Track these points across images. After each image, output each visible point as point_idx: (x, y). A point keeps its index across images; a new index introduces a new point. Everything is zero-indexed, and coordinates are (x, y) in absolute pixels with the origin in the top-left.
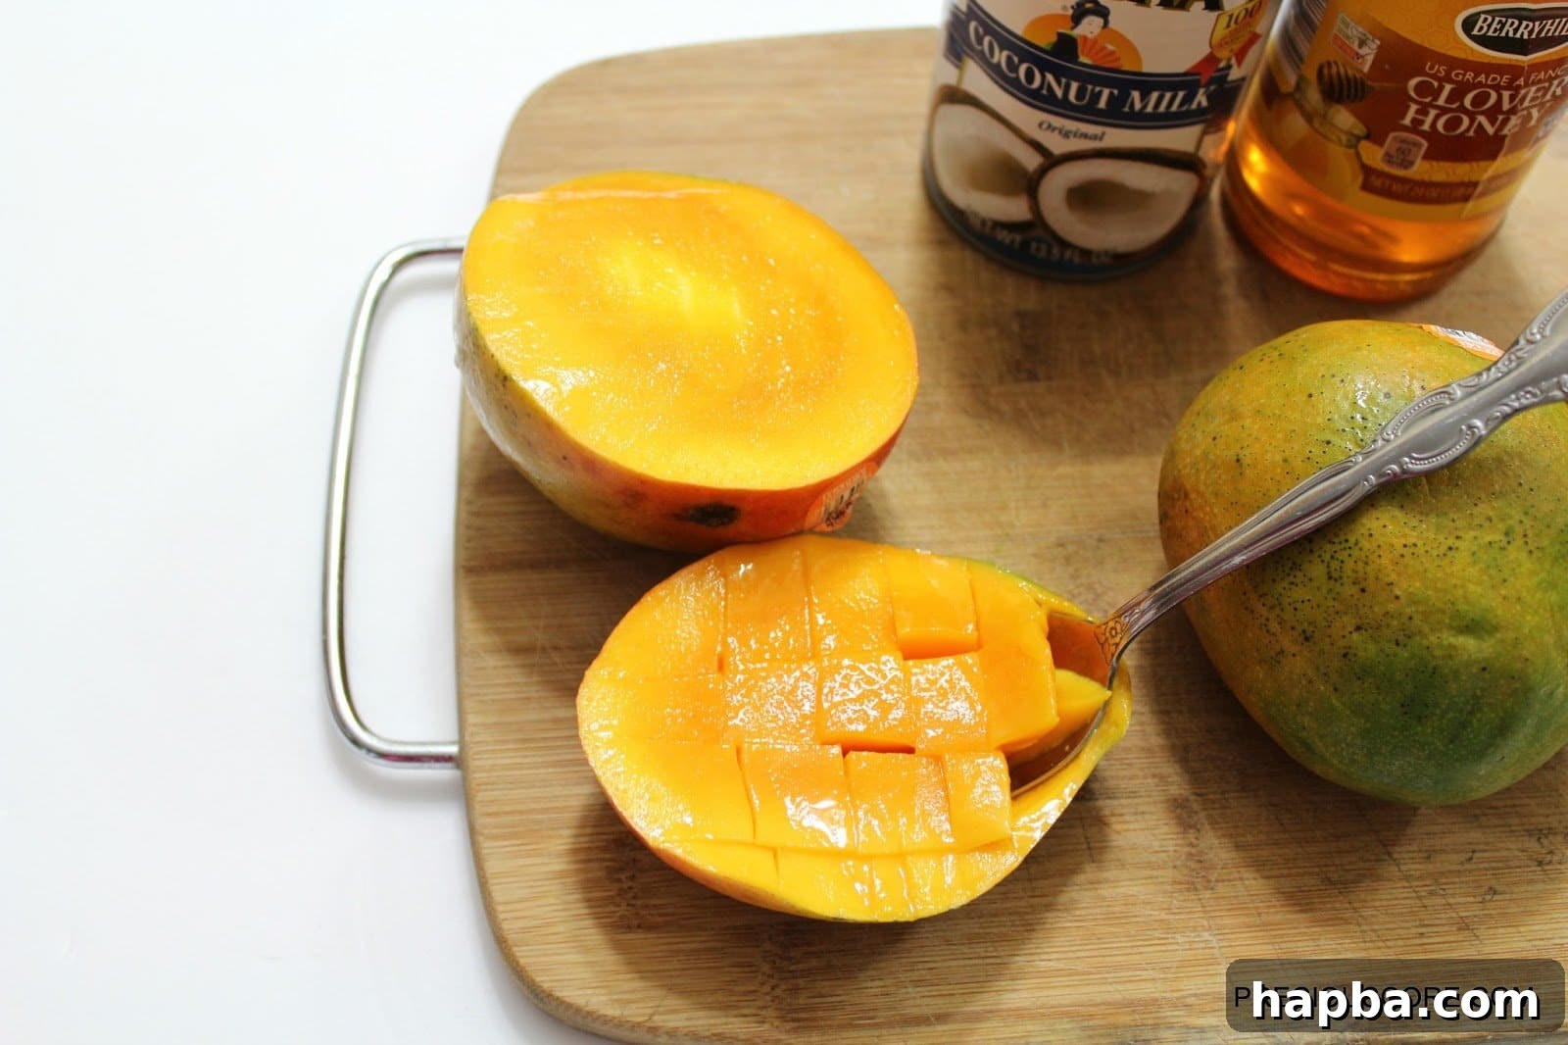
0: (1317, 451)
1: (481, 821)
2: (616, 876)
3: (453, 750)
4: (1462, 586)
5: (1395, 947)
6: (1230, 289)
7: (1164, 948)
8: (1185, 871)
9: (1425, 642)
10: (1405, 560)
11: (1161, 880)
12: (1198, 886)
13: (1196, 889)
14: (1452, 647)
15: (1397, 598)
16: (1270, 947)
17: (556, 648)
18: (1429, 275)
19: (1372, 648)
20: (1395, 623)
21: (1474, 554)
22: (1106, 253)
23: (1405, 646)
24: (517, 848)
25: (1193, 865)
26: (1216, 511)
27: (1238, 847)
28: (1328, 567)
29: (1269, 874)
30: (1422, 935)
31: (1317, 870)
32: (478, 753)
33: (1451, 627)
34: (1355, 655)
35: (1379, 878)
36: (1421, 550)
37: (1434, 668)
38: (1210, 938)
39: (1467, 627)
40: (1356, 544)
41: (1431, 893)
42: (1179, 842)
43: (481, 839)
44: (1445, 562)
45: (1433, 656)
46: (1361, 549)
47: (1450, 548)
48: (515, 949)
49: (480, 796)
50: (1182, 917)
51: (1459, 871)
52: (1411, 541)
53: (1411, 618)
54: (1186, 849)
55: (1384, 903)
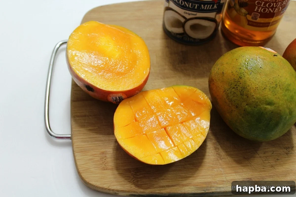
0: (238, 70)
1: (75, 149)
2: (102, 159)
3: (70, 136)
4: (267, 96)
5: (258, 171)
6: (223, 46)
7: (212, 172)
8: (216, 157)
9: (260, 107)
10: (256, 90)
11: (211, 158)
12: (219, 160)
13: (218, 160)
14: (266, 108)
15: (254, 98)
16: (233, 171)
17: (90, 116)
18: (262, 42)
19: (250, 109)
20: (254, 103)
21: (269, 89)
22: (198, 39)
23: (256, 108)
24: (82, 154)
25: (218, 155)
26: (219, 83)
27: (226, 152)
28: (241, 93)
29: (233, 157)
30: (264, 168)
31: (242, 156)
32: (74, 136)
33: (265, 104)
34: (246, 110)
35: (255, 157)
36: (259, 89)
37: (262, 112)
38: (221, 170)
39: (268, 104)
40: (246, 88)
41: (265, 160)
42: (215, 151)
43: (75, 152)
44: (264, 91)
45: (262, 110)
46: (247, 89)
47: (265, 88)
48: (81, 174)
49: (75, 144)
50: (215, 165)
51: (271, 156)
52: (257, 87)
53: (257, 102)
54: (216, 152)
55: (256, 162)
